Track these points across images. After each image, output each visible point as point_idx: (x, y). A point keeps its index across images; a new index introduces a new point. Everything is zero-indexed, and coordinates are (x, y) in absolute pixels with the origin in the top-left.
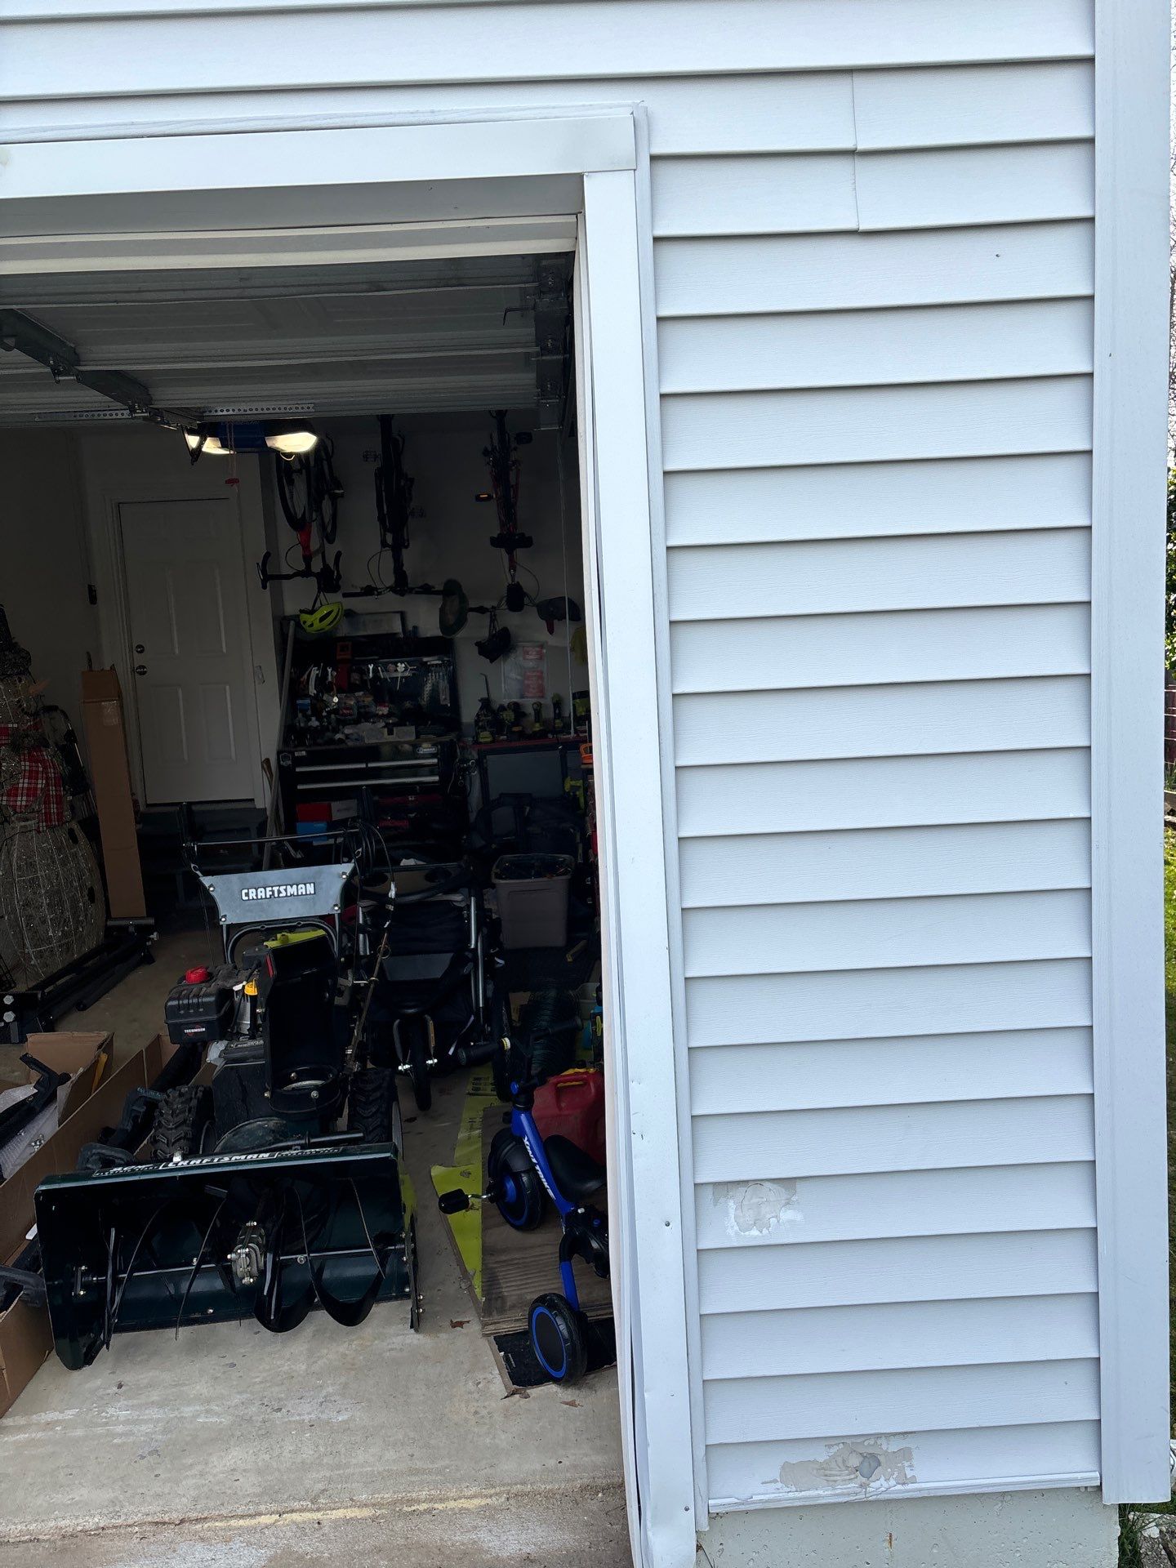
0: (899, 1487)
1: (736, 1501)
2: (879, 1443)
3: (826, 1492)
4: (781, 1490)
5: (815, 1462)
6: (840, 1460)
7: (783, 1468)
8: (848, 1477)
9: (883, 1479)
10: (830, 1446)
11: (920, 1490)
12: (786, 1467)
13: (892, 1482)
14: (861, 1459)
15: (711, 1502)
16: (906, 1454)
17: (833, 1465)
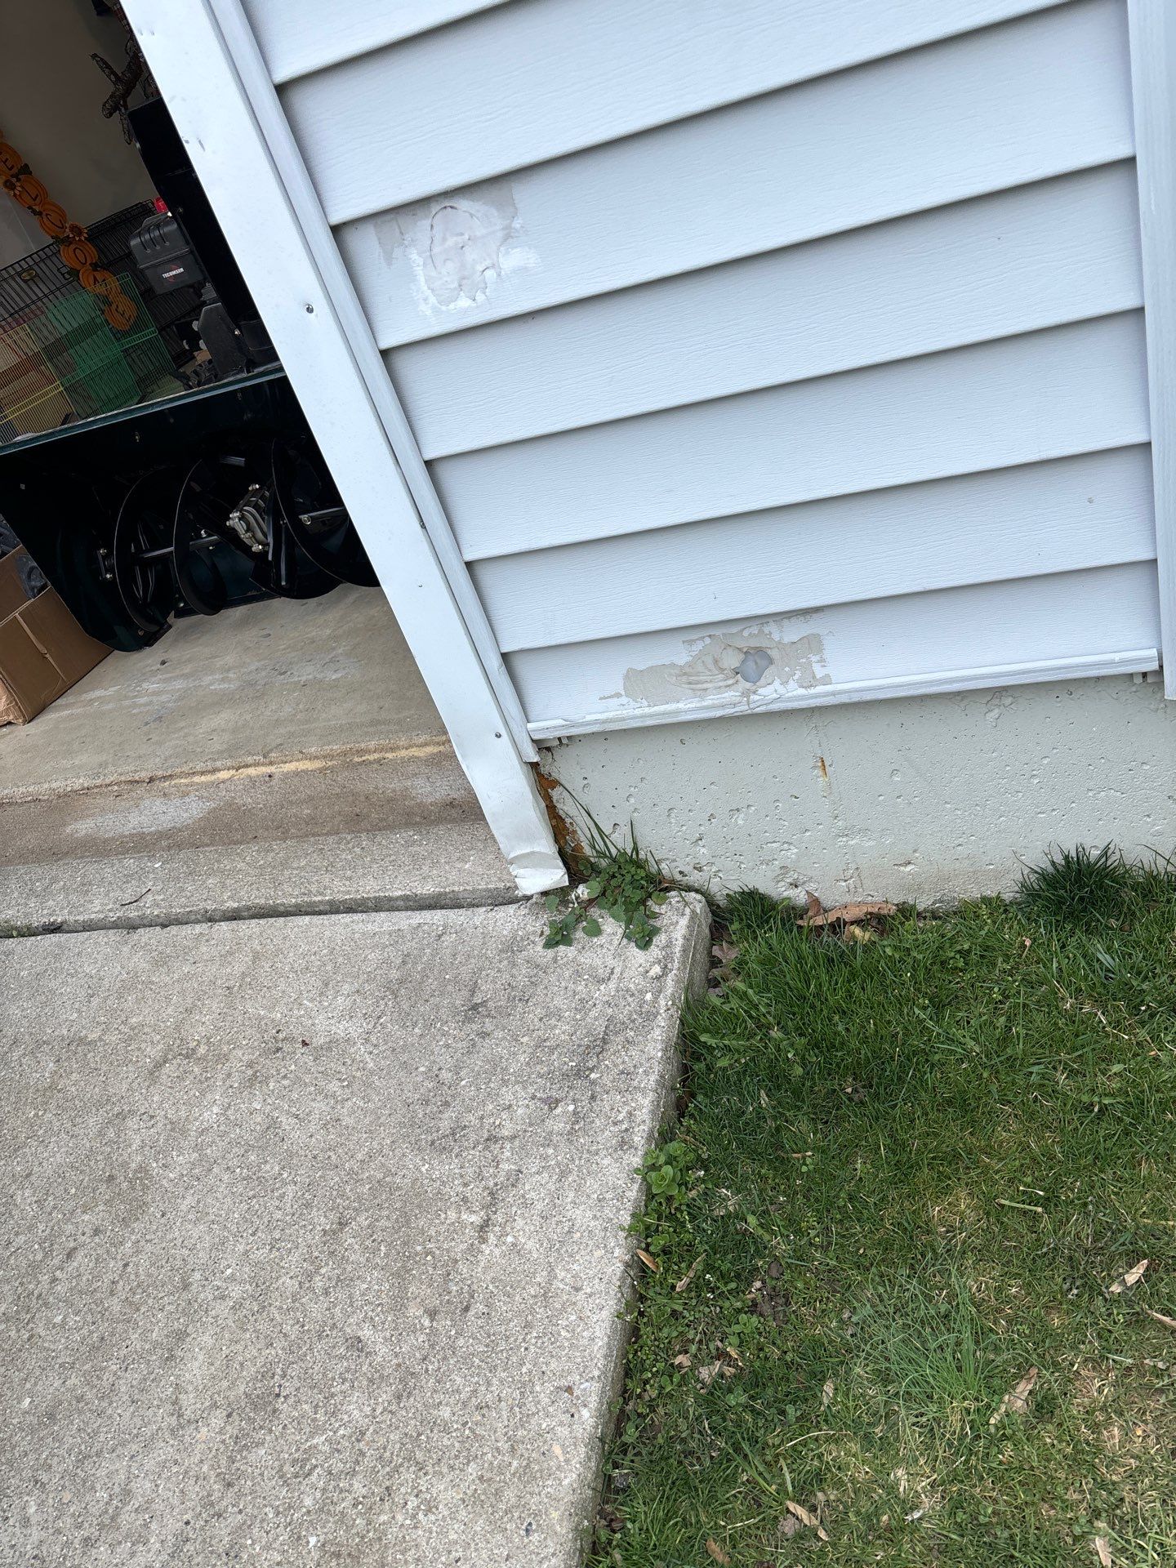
0: (802, 691)
1: (564, 723)
2: (766, 632)
3: (689, 706)
4: (626, 707)
5: (673, 665)
6: (709, 660)
7: (627, 677)
8: (725, 683)
9: (777, 683)
10: (691, 642)
11: (834, 694)
12: (631, 676)
13: (792, 684)
14: (742, 656)
15: (530, 726)
16: (813, 644)
17: (700, 668)
